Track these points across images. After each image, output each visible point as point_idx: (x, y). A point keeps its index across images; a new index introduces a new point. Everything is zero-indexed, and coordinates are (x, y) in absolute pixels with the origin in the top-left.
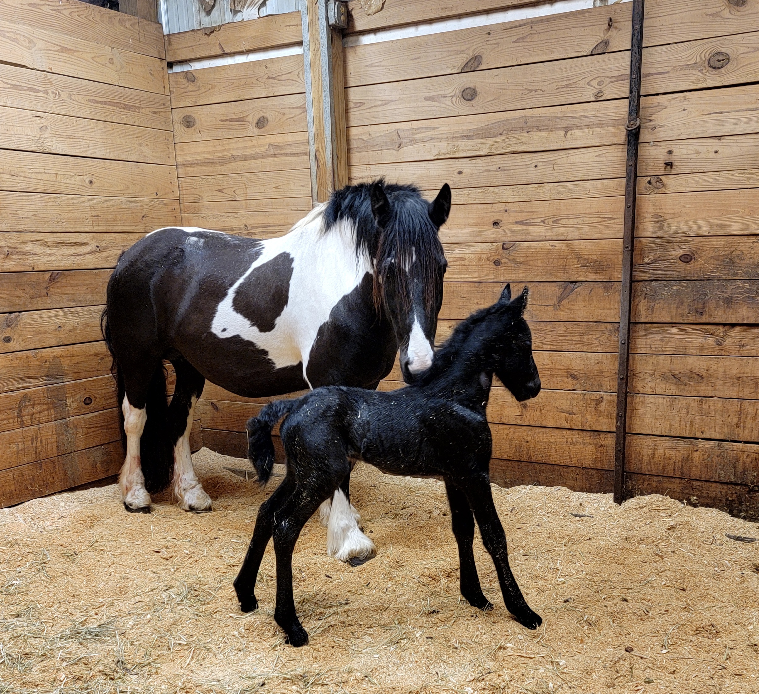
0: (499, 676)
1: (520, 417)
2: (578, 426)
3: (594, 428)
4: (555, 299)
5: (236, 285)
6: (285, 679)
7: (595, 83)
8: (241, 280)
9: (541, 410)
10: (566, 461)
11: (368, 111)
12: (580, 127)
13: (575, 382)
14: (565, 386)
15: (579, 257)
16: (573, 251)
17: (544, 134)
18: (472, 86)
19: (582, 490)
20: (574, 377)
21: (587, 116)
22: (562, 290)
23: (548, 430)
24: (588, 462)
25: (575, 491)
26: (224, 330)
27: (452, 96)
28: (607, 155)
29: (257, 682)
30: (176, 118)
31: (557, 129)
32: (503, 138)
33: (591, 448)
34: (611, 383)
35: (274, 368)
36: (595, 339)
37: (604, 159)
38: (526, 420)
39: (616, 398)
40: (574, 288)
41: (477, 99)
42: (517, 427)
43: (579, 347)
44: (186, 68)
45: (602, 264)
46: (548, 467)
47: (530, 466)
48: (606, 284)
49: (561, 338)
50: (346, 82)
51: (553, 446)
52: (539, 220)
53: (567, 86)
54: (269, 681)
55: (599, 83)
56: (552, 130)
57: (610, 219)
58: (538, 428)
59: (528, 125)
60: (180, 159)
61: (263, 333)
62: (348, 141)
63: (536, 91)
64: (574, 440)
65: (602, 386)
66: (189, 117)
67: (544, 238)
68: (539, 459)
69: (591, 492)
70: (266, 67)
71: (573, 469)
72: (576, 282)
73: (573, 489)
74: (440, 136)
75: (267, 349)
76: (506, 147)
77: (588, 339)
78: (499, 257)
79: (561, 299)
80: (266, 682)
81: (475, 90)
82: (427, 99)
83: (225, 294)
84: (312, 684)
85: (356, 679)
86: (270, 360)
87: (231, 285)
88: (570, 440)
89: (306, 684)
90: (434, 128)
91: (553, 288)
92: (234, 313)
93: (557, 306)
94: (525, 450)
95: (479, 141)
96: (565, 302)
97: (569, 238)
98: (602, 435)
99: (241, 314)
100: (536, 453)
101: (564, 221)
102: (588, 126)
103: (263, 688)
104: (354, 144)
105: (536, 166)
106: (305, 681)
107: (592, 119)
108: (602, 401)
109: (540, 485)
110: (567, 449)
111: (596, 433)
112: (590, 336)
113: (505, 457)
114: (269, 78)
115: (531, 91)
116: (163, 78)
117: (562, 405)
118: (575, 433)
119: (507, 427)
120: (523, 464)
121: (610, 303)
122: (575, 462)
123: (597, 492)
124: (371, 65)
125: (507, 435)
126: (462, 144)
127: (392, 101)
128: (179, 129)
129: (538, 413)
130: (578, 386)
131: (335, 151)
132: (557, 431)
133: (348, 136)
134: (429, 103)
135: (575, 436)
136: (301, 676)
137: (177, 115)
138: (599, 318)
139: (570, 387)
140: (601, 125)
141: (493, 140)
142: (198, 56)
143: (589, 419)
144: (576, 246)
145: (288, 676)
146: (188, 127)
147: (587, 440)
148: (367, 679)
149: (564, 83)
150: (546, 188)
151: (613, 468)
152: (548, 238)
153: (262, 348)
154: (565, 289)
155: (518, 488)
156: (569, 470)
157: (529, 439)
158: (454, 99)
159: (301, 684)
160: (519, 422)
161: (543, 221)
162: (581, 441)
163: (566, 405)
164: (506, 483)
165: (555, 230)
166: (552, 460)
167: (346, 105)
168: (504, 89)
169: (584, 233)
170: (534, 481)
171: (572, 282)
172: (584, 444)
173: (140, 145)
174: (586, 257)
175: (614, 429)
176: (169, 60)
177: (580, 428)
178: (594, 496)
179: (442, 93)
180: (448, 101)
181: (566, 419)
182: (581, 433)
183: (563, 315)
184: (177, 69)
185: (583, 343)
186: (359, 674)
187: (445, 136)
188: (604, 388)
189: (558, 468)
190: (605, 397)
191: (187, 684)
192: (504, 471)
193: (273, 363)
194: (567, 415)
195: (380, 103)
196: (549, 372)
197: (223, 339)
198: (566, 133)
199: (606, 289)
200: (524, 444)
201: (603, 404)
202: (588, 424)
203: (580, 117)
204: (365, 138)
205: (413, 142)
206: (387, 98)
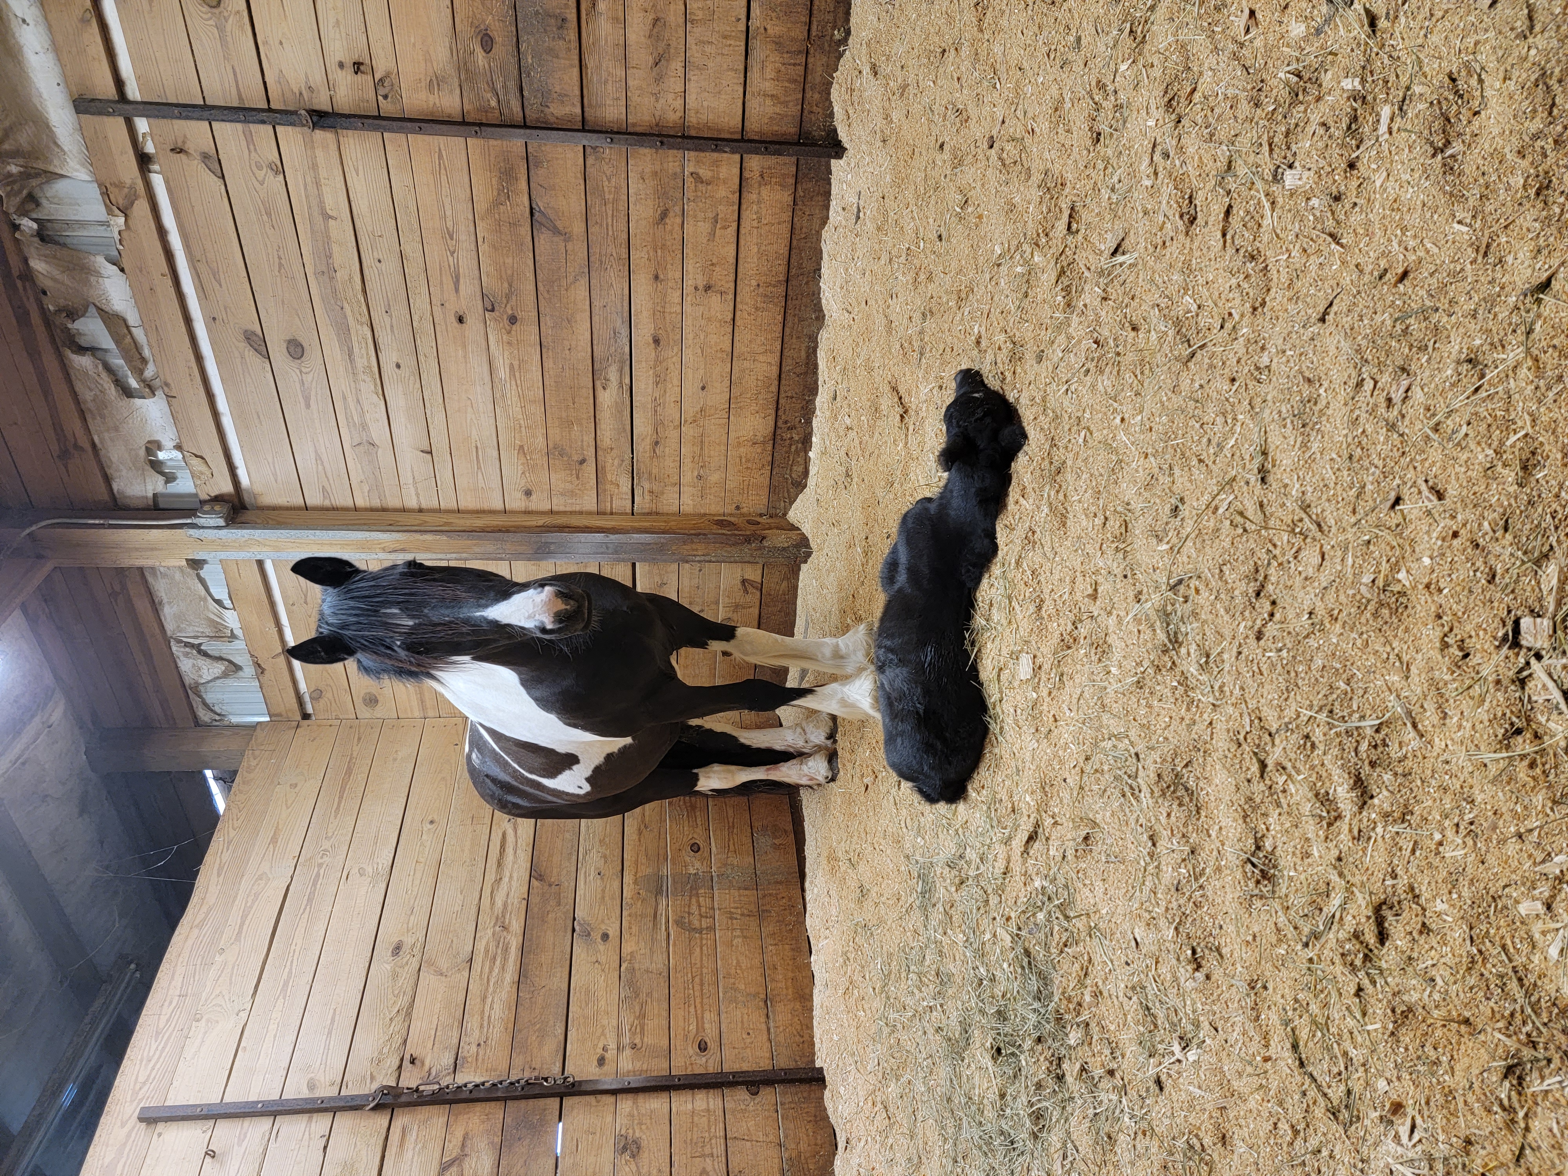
1: (724, 296)
2: (733, 211)
3: (737, 187)
4: (556, 239)
7: (260, 174)
9: (713, 265)
10: (785, 229)
11: (331, 481)
12: (320, 196)
13: (671, 214)
14: (677, 228)
15: (496, 204)
16: (489, 211)
17: (335, 248)
18: (285, 345)
19: (827, 207)
20: (664, 215)
21: (305, 188)
22: (544, 229)
23: (741, 256)
24: (786, 197)
25: (828, 218)
27: (301, 372)
28: (354, 158)
30: (368, 715)
31: (327, 228)
32: (346, 305)
33: (765, 192)
34: (670, 159)
36: (609, 182)
37: (360, 163)
38: (727, 286)
39: (692, 153)
40: (540, 211)
41: (300, 339)
42: (738, 299)
43: (622, 206)
44: (307, 698)
45: (503, 170)
46: (794, 256)
47: (793, 282)
48: (531, 164)
49: (610, 233)
50: (299, 509)
51: (764, 248)
52: (451, 259)
53: (269, 214)
55: (260, 168)
56: (329, 237)
57: (440, 157)
58: (740, 270)
59: (326, 271)
60: (417, 713)
62: (372, 510)
63: (280, 258)
64: (755, 217)
65: (675, 174)
66: (364, 700)
67: (475, 253)
68: (783, 269)
69: (828, 194)
70: (293, 604)
71: (796, 219)
72: (531, 209)
73: (825, 220)
74: (354, 391)
76: (359, 301)
77: (610, 192)
78: (505, 317)
79: (556, 231)
81: (289, 342)
82: (308, 406)
88: (755, 224)
90: (345, 398)
91: (542, 242)
93: (567, 237)
94: (770, 289)
95: (354, 338)
96: (559, 224)
97: (471, 217)
98: (746, 174)
100: (774, 273)
101: (450, 224)
102: (318, 184)
104: (376, 503)
105: (379, 261)
107: (309, 180)
108: (697, 174)
109: (820, 269)
110: (767, 228)
111: (744, 184)
112: (606, 189)
113: (780, 318)
114: (306, 602)
115: (281, 265)
116: (319, 726)
117: (705, 234)
118: (744, 215)
119: (738, 313)
120: (790, 292)
121: (557, 159)
122: (786, 216)
123: (830, 184)
124: (275, 475)
125: (750, 314)
126: (360, 363)
127: (316, 452)
128: (379, 712)
129: (717, 269)
130: (678, 209)
132: (742, 242)
133: (366, 510)
134: (312, 403)
135: (748, 216)
137: (365, 713)
138: (579, 175)
139: (678, 220)
140: (314, 167)
141: (350, 319)
142: (290, 684)
143: (724, 194)
144: (481, 206)
146: (377, 701)
147: (754, 197)
149: (265, 217)
150: (407, 248)
151: (794, 159)
152: (473, 247)
154: (541, 224)
155: (823, 301)
156: (797, 225)
157: (754, 283)
158: (304, 370)
160: (731, 296)
161: (452, 253)
162: (755, 207)
163: (704, 227)
164: (817, 318)
165: (463, 237)
166: (784, 251)
167: (327, 509)
168: (283, 302)
169: (464, 194)
170: (814, 278)
171: (532, 214)
172: (759, 202)
174: (495, 193)
175: (737, 157)
176: (299, 718)
177: (736, 207)
178: (834, 190)
179: (298, 385)
180: (308, 378)
181: (725, 228)
182: (744, 207)
183: (578, 228)
184: (310, 710)
185: (616, 201)
187: (353, 384)
188: (678, 170)
189: (795, 242)
190: (692, 170)
192: (801, 320)
194: (718, 226)
195: (320, 467)
196: (659, 251)
198: (331, 217)
199: (538, 164)
200: (761, 290)
201: (701, 172)
202: (730, 196)
203: (307, 197)
204: (366, 488)
205: (364, 426)
206: (313, 456)
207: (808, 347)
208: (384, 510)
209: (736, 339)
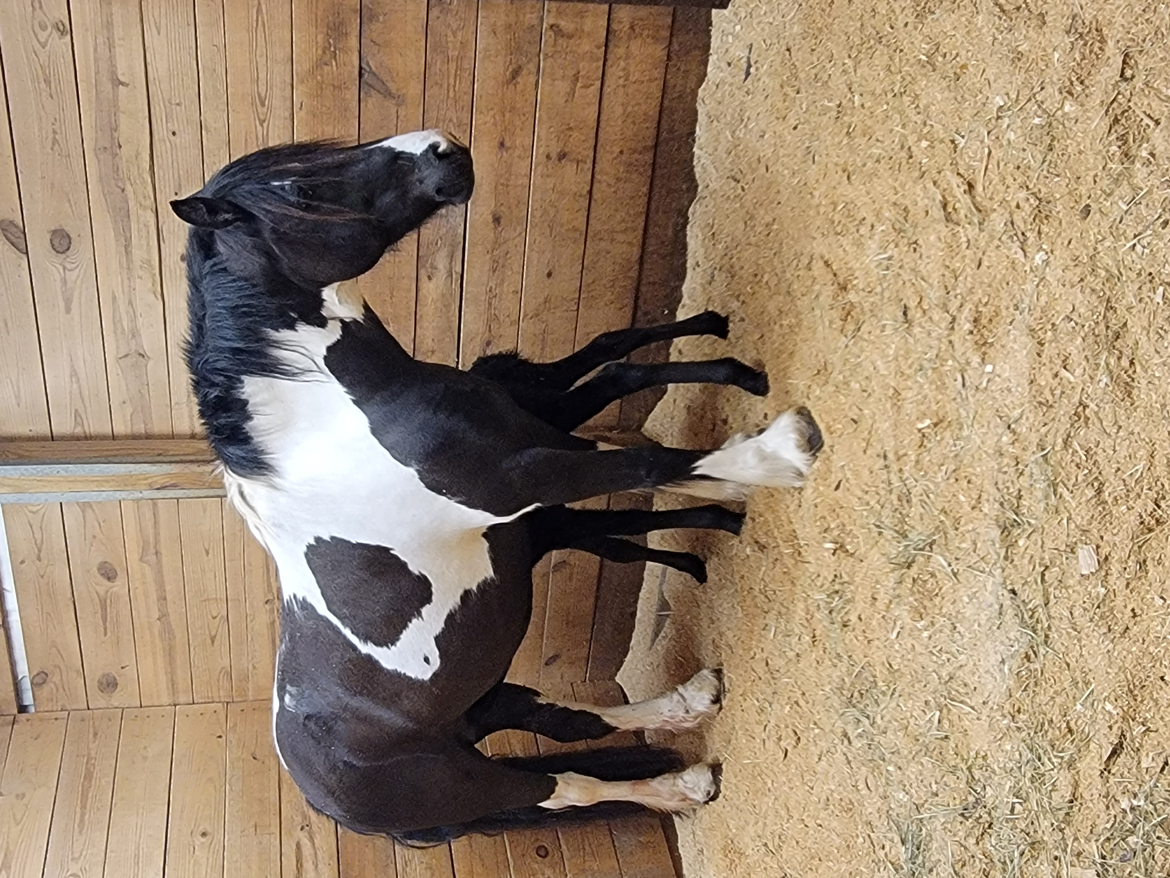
0: (1018, 207)
1: (580, 165)
2: (598, 68)
3: (603, 40)
4: (386, 104)
5: (354, 639)
6: (1006, 558)
7: (43, 36)
8: (347, 632)
9: (570, 129)
10: (655, 88)
11: (87, 404)
12: (112, 59)
13: (525, 72)
14: (531, 87)
15: (320, 64)
16: (311, 72)
17: (124, 122)
18: (48, 236)
19: (706, 64)
20: (516, 73)
21: (95, 50)
22: (373, 92)
23: (603, 118)
24: (659, 51)
25: (705, 75)
26: (427, 660)
27: (64, 268)
28: (156, 14)
29: (1009, 602)
30: (102, 703)
31: (116, 97)
32: (129, 188)
33: (635, 46)
34: (527, 10)
35: (492, 580)
36: (455, 37)
37: (164, 21)
38: (586, 153)
39: (553, 4)
40: (371, 72)
41: (67, 229)
42: (597, 168)
43: (467, 65)
44: (26, 684)
45: (332, 24)
46: (665, 117)
47: (662, 148)
48: (365, 19)
49: (451, 94)
50: (44, 439)
51: (629, 109)
52: (259, 128)
53: (47, 82)
54: (1008, 582)
55: (44, 28)
56: (116, 106)
57: (259, 11)
58: (600, 135)
59: (108, 146)
60: (165, 699)
61: (434, 598)
62: (135, 437)
63: (55, 132)
64: (621, 74)
65: (533, 26)
66: (100, 683)
67: (289, 121)
68: (653, 132)
69: (708, 47)
70: (22, 562)
71: (668, 77)
72: (361, 68)
73: (702, 77)
74: (126, 289)
75: (461, 592)
76: (144, 182)
77: (455, 48)
79: (388, 94)
80: (1009, 587)
81: (54, 232)
82: (68, 310)
83: (369, 658)
84: (1017, 514)
85: (1013, 443)
86: (479, 586)
87: (354, 648)
88: (621, 82)
89: (1016, 524)
90: (114, 298)
91: (370, 106)
92: (398, 644)
93: (399, 100)
94: (636, 156)
95: (134, 226)
96: (392, 87)
97: (289, 81)
98: (614, 26)
99: (401, 633)
100: (641, 138)
101: (262, 89)
102: (111, 47)
103: (1019, 592)
104: (140, 428)
105: (174, 134)
106: (1012, 526)
107: (100, 40)
108: (558, 27)
109: (694, 132)
110: (635, 86)
111: (611, 37)
112: (450, 45)
113: (645, 189)
114: (39, 559)
115: (55, 141)
116: (41, 720)
117: (562, 94)
118: (609, 71)
119: (596, 185)
120: (659, 160)
121: (396, 12)
122: (658, 73)
123: (710, 37)
124: (18, 397)
125: (610, 186)
126: (137, 254)
127: (72, 366)
128: (118, 699)
129: (575, 134)
130: (532, 67)
131: (149, 459)
132: (605, 103)
133: (126, 437)
134: (74, 306)
135: (614, 73)
136: (1003, 532)
137: (99, 701)
138: (420, 29)
139: (532, 79)
140: (109, 25)
141: (131, 204)
142: (9, 667)
143: (587, 48)
144: (301, 67)
145: (1003, 553)
146: (116, 685)
147: (621, 51)
148: (1013, 426)
149: (43, 85)
150: (208, 117)
151: (671, 9)
152: (287, 114)
153: (458, 600)
154: (370, 86)
155: (698, 170)
156: (671, 82)
157: (617, 150)
158: (68, 266)
159: (1016, 532)
160: (589, 165)
161: (262, 122)
162: (622, 64)
163: (563, 86)
164: (688, 190)
165: (276, 103)
166: (654, 112)
167: (78, 439)
168: (53, 185)
169: (282, 54)
170: (687, 143)
171: (361, 75)
172: (628, 57)
173: (145, 758)
174: (320, 52)
175: (606, 7)
176: (15, 711)
177: (601, 63)
178: (714, 43)
179: (58, 284)
180: (71, 276)
181: (586, 87)
182: (609, 63)
183: (414, 89)
184: (28, 699)
185: (460, 59)
186: (1005, 439)
187: (126, 282)
188: (535, 22)
189: (666, 103)
190: (552, 22)
191: (1005, 712)
192: (670, 191)
193: (485, 581)
194: (579, 85)
195: (75, 386)
196: (508, 115)
197: (441, 663)
198: (122, 83)
199: (372, 18)
200: (624, 157)
201: (562, 23)
202: (595, 51)
203: (96, 60)
204: (129, 410)
205: (135, 334)
206: (67, 374)
207: (676, 224)
208: (149, 437)
209: (592, 215)
